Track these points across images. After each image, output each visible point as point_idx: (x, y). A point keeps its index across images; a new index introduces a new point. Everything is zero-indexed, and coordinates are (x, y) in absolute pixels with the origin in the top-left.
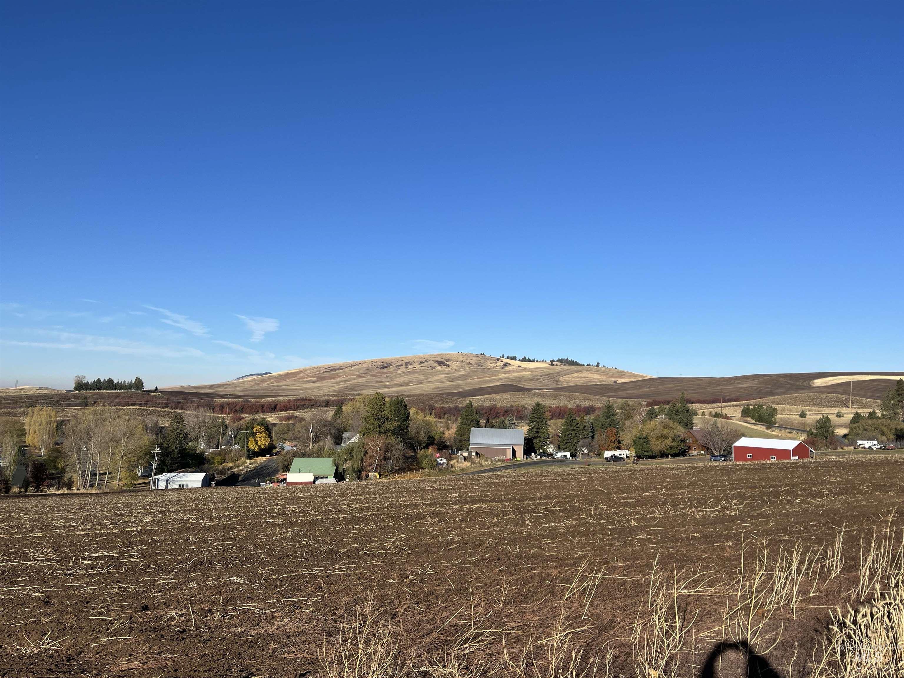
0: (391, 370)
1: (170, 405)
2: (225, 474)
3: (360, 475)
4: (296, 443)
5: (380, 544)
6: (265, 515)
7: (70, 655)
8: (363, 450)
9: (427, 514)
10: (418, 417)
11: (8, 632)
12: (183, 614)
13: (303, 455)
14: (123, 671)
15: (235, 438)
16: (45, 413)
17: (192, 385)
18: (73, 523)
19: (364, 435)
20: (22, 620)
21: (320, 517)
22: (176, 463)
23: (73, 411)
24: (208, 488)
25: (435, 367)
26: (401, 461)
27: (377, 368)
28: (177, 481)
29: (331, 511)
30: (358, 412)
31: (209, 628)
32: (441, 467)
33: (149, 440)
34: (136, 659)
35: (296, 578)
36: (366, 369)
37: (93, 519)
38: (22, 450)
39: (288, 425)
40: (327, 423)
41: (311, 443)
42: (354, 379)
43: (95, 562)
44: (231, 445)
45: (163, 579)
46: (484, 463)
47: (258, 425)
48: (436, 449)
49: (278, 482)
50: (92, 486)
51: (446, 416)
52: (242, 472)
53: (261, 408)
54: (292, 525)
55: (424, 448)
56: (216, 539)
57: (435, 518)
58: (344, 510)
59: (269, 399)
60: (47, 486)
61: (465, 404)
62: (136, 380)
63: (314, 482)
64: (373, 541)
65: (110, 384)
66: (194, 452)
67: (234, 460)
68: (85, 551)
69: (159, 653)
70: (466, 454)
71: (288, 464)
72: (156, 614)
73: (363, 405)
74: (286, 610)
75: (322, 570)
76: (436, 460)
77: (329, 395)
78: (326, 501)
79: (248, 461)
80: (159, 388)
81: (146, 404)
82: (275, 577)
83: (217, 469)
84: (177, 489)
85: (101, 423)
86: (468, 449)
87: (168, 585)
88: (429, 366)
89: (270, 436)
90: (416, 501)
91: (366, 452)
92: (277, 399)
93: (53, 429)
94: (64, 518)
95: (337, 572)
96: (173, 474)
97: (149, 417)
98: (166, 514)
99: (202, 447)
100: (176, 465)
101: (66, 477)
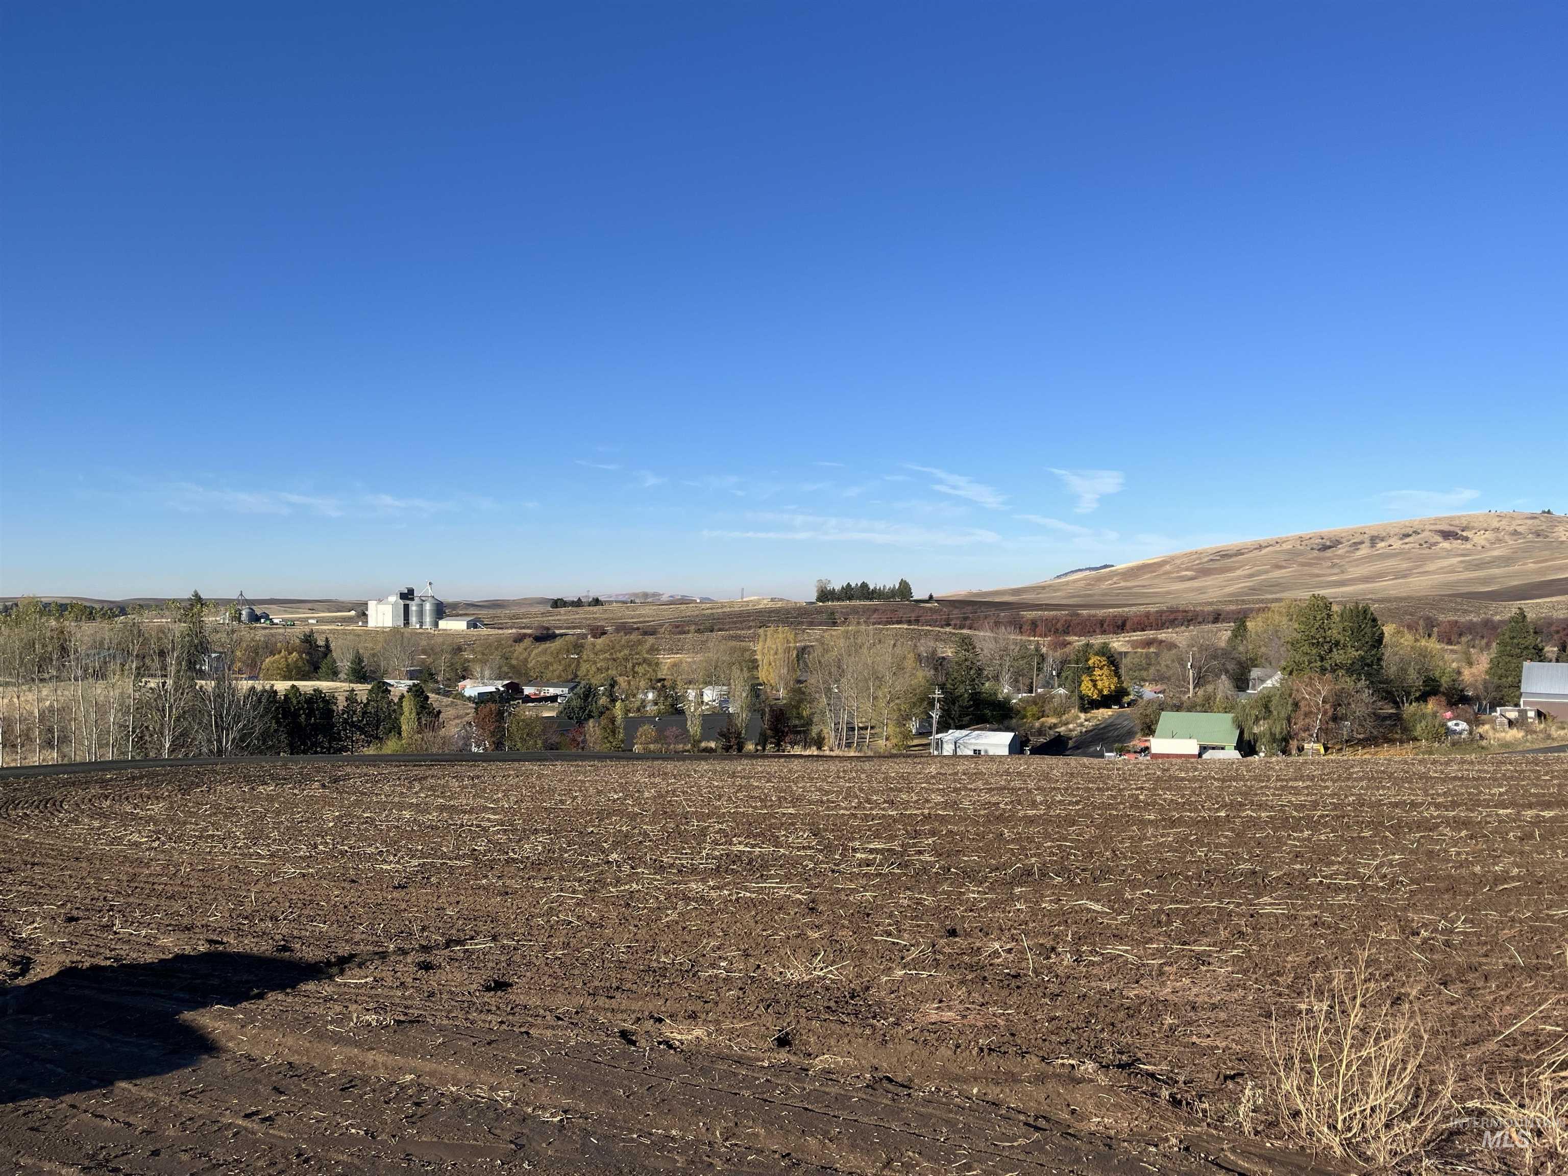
0: (1340, 552)
1: (952, 623)
2: (1045, 735)
3: (1286, 746)
4: (1164, 687)
5: (1348, 868)
6: (1123, 804)
7: (854, 990)
8: (1290, 701)
9: (1442, 822)
10: (1402, 640)
11: (765, 946)
12: (1011, 949)
13: (1178, 708)
14: (933, 1024)
15: (1058, 675)
16: (780, 636)
17: (984, 590)
18: (832, 797)
19: (1291, 673)
20: (782, 931)
21: (1223, 814)
22: (968, 715)
23: (817, 632)
24: (1020, 756)
25: (1436, 544)
26: (1369, 724)
27: (1312, 549)
28: (971, 744)
29: (1241, 805)
30: (1277, 631)
31: (1057, 976)
32: (1456, 737)
33: (925, 677)
34: (950, 1008)
35: (1195, 912)
36: (1288, 552)
37: (858, 792)
38: (755, 690)
39: (1147, 656)
40: (1220, 652)
41: (1191, 687)
42: (1266, 572)
43: (871, 857)
44: (1052, 688)
45: (973, 892)
46: (1555, 732)
47: (1097, 654)
48: (1444, 703)
49: (1135, 752)
50: (849, 745)
51: (1464, 639)
52: (1074, 734)
53: (1098, 625)
54: (1173, 823)
55: (1417, 700)
56: (1047, 836)
57: (1460, 830)
58: (1267, 805)
59: (1111, 610)
60: (790, 743)
61: (1507, 616)
62: (900, 584)
63: (1200, 755)
64: (1333, 863)
65: (864, 592)
66: (993, 697)
67: (1059, 713)
68: (853, 839)
69: (983, 1004)
70: (1513, 714)
71: (1152, 722)
72: (970, 944)
73: (1285, 620)
74: (1184, 963)
75: (1241, 904)
76: (1444, 725)
77: (1220, 602)
78: (1230, 787)
79: (1082, 716)
80: (934, 596)
81: (917, 621)
82: (1155, 907)
83: (1032, 728)
84: (972, 757)
85: (856, 651)
86: (1517, 705)
87: (981, 901)
88: (1422, 542)
89: (1117, 674)
90: (1413, 798)
91: (1296, 705)
92: (1126, 609)
93: (793, 661)
94: (820, 789)
95: (1268, 909)
96: (964, 732)
97: (922, 641)
98: (963, 793)
99: (1006, 691)
100: (968, 718)
101: (815, 731)
